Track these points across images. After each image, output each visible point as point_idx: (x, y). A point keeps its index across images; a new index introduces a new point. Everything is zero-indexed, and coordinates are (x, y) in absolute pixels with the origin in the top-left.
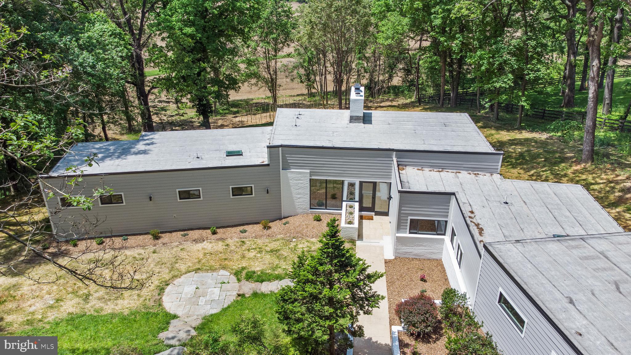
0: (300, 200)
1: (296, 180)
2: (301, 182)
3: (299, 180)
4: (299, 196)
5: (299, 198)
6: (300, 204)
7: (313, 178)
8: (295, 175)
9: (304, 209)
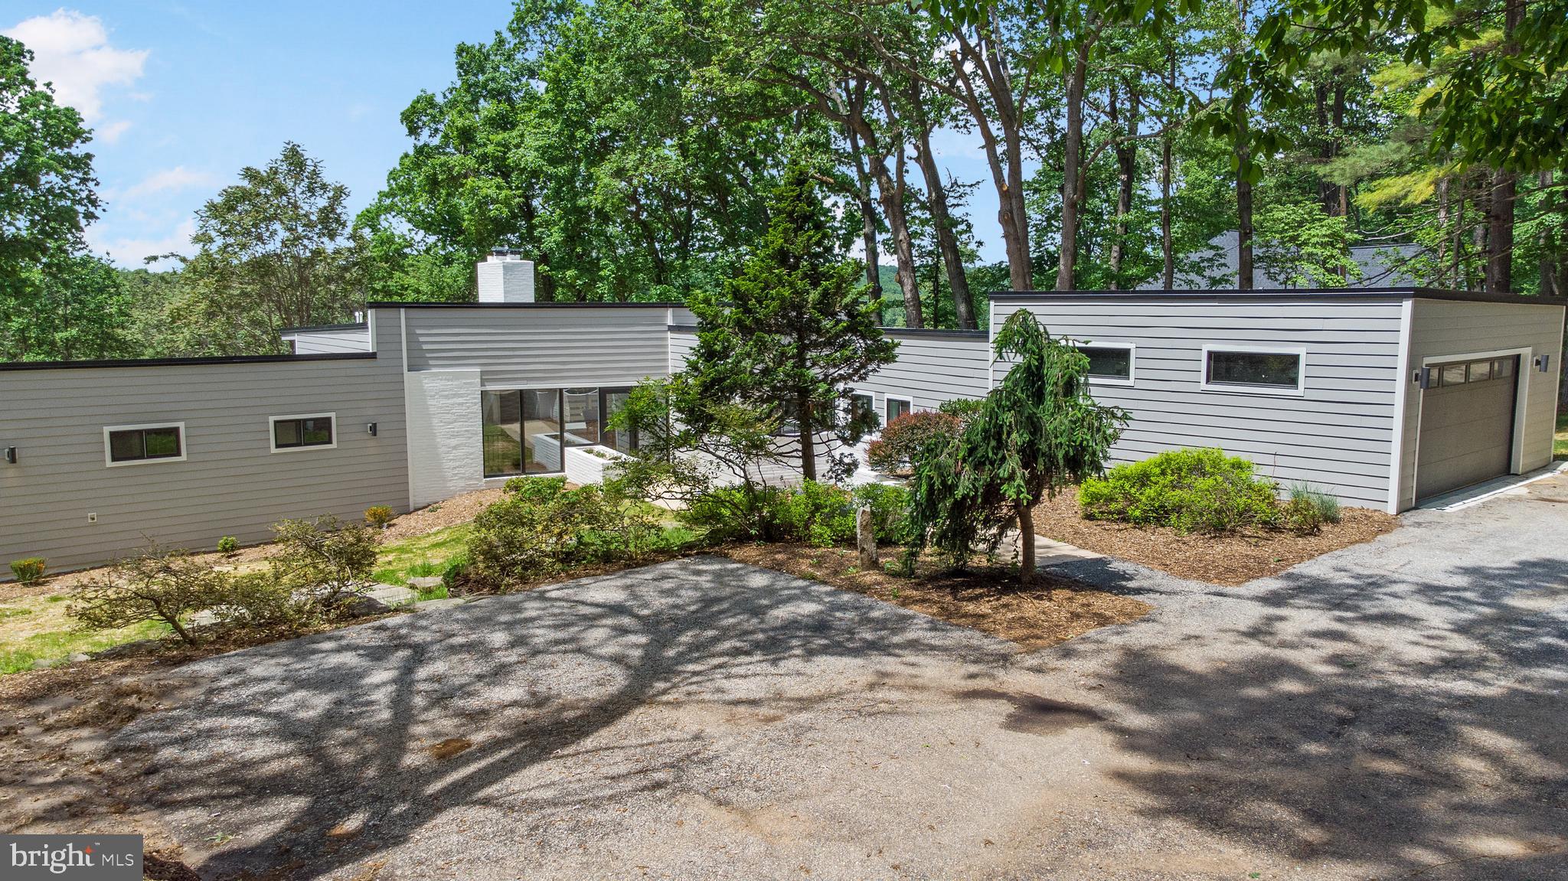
0: (459, 453)
1: (447, 397)
2: (460, 400)
3: (455, 396)
4: (454, 442)
5: (455, 448)
6: (457, 464)
7: (489, 387)
8: (443, 382)
9: (470, 479)
